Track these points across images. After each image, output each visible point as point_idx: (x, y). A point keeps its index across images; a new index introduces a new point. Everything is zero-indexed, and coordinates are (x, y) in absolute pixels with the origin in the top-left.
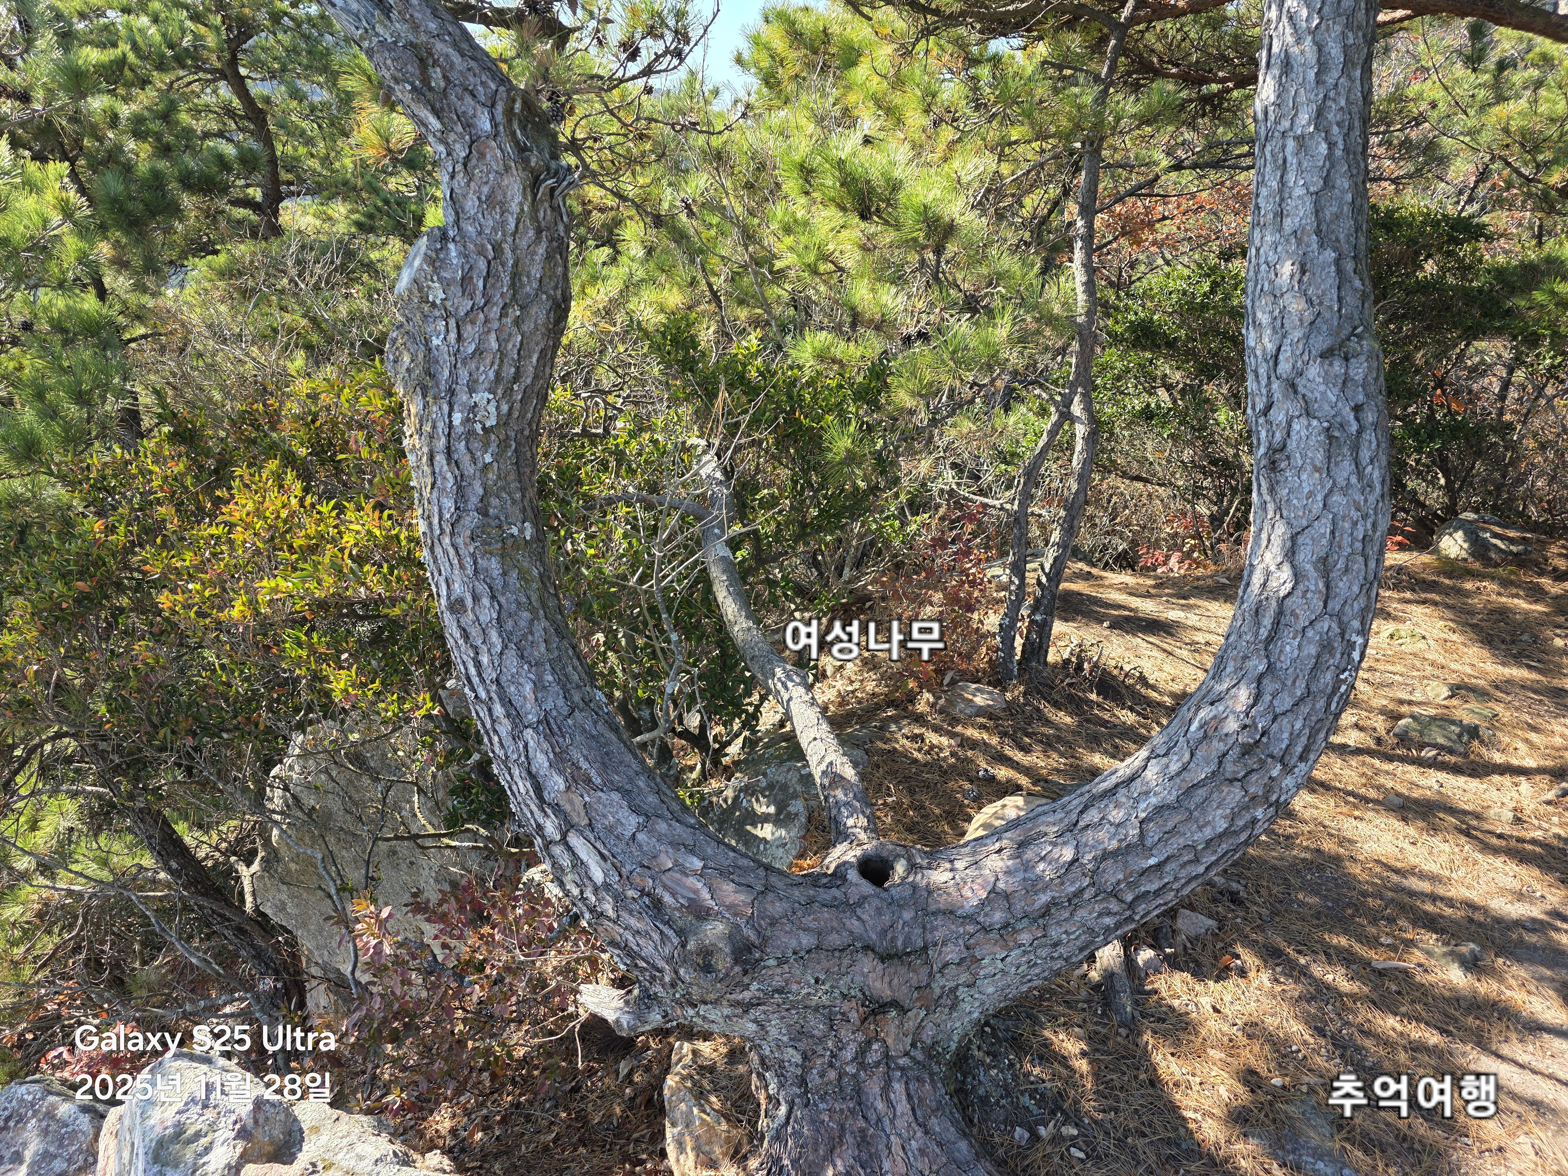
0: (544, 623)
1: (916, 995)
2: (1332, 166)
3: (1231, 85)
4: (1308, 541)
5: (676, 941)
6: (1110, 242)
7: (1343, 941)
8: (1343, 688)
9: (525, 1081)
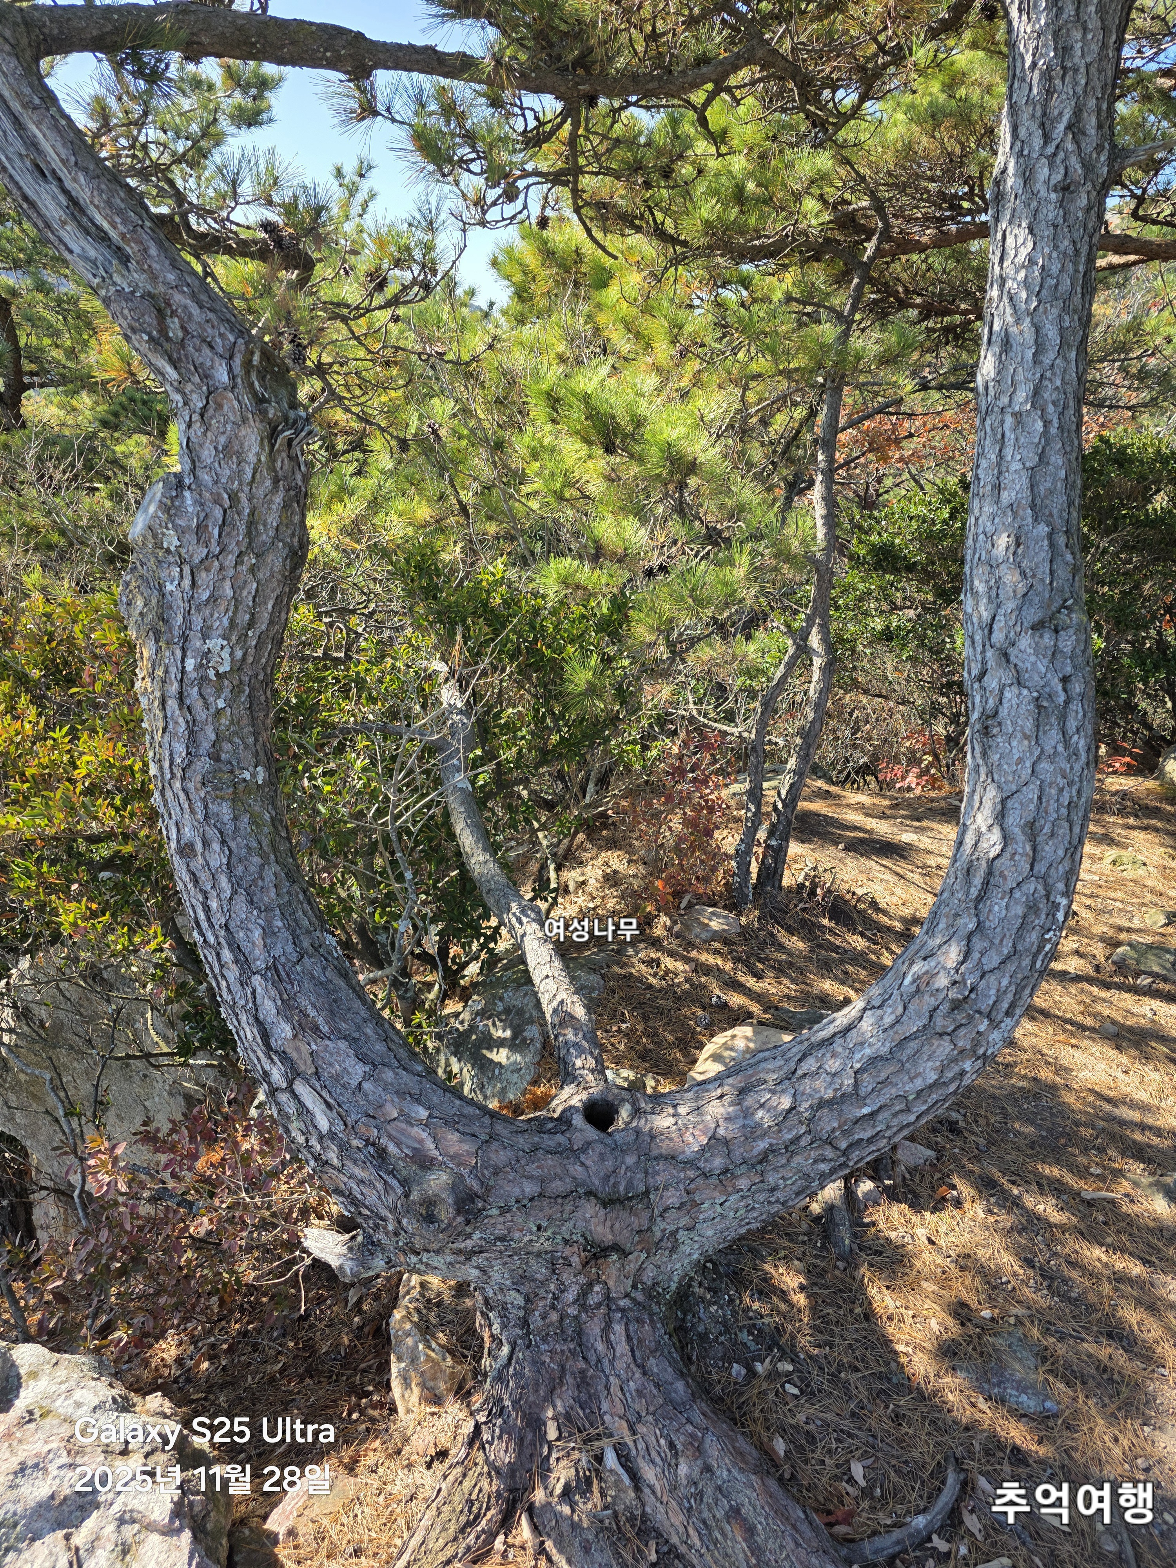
0: (275, 868)
1: (637, 1238)
2: (1047, 443)
3: (972, 317)
4: (1017, 805)
5: (399, 1191)
6: (858, 458)
7: (1056, 1172)
8: (1048, 947)
9: (254, 1309)
